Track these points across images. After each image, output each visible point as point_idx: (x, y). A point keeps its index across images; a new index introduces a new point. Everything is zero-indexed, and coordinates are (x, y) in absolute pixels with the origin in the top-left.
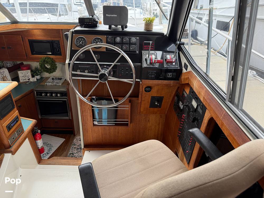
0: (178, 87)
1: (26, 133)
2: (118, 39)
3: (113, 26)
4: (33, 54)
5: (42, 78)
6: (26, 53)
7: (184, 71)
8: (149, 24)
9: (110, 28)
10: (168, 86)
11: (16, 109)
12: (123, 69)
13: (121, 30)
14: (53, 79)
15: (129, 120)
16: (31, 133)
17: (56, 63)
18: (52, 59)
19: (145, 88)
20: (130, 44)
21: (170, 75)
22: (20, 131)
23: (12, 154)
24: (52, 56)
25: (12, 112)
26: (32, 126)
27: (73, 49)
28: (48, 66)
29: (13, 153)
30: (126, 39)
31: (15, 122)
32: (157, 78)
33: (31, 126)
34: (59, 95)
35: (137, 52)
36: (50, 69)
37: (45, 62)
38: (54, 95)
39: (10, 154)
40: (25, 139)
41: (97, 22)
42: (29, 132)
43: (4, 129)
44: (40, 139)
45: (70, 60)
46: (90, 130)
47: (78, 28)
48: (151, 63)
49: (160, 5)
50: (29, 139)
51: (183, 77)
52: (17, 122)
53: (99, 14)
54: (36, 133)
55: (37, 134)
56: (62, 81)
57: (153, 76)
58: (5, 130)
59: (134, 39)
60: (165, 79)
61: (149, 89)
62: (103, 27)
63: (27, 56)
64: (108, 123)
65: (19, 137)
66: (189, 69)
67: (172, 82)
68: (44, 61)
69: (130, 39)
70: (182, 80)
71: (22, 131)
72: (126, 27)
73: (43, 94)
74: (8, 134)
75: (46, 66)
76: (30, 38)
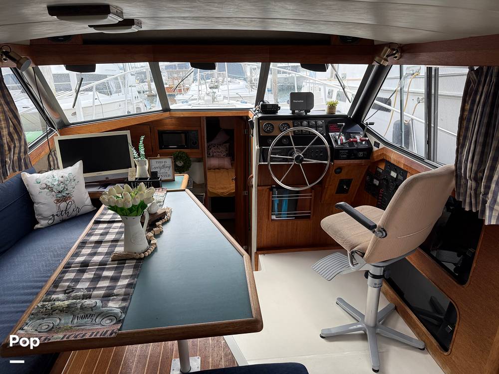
0: (369, 166)
2: (305, 123)
3: (297, 111)
4: (161, 148)
7: (375, 149)
8: (332, 107)
9: (293, 112)
10: (359, 165)
12: (312, 152)
13: (304, 114)
15: (312, 211)
18: (187, 154)
19: (336, 169)
21: (361, 154)
24: (186, 151)
27: (261, 135)
30: (312, 122)
32: (348, 158)
35: (325, 135)
36: (182, 167)
41: (279, 108)
46: (265, 228)
48: (342, 144)
49: (345, 89)
51: (375, 155)
57: (344, 156)
59: (319, 122)
60: (357, 158)
61: (339, 170)
62: (286, 112)
64: (287, 217)
66: (382, 146)
67: (363, 161)
69: (316, 122)
70: (375, 158)
72: (310, 111)
75: (178, 163)
76: (161, 129)
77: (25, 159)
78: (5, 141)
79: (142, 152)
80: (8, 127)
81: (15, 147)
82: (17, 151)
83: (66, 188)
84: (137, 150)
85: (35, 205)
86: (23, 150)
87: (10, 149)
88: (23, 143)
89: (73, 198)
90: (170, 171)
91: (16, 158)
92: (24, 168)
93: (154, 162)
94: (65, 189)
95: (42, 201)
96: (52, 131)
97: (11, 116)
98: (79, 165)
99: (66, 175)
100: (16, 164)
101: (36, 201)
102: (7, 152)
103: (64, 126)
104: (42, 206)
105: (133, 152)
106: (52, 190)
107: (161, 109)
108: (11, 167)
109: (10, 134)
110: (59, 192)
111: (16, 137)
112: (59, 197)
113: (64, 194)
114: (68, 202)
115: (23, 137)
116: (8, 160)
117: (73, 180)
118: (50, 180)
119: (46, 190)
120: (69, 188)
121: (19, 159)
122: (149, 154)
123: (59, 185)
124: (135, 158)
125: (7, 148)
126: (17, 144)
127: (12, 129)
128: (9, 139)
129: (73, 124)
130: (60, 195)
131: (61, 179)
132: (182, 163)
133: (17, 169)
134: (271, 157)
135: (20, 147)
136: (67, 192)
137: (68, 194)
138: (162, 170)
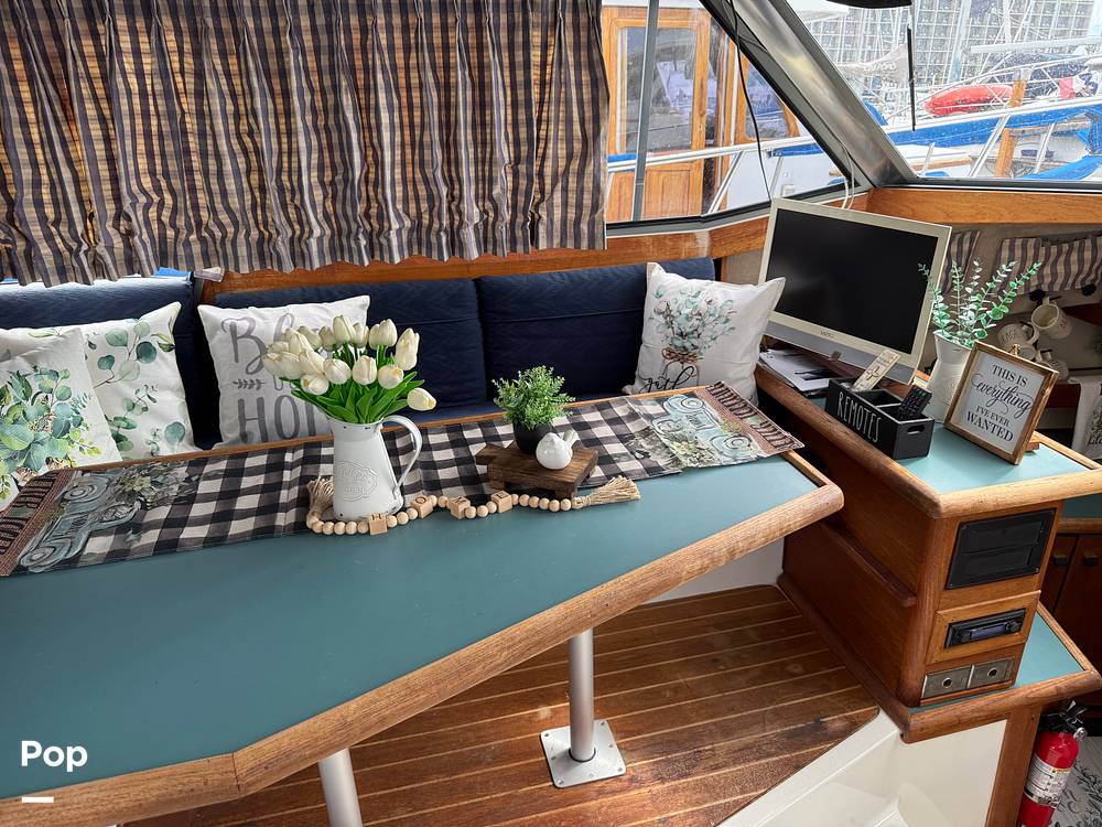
1: (1012, 698)
11: (1037, 579)
16: (1037, 716)
22: (993, 673)
23: (902, 736)
25: (1012, 584)
26: (1063, 691)
29: (909, 735)
31: (999, 629)
33: (1058, 689)
39: (895, 731)
40: (992, 717)
42: (1029, 705)
43: (936, 630)
44: (1061, 764)
50: (1009, 731)
52: (1007, 632)
54: (1061, 730)
55: (1062, 735)
58: (938, 635)
65: (976, 694)
71: (1007, 681)
74: (938, 655)
77: (591, 225)
78: (547, 169)
81: (564, 188)
83: (700, 330)
88: (588, 184)
89: (699, 363)
90: (1018, 422)
93: (989, 363)
94: (696, 334)
99: (720, 301)
106: (670, 325)
109: (569, 157)
110: (681, 335)
112: (676, 347)
113: (688, 345)
114: (686, 365)
117: (723, 319)
118: (682, 299)
119: (661, 318)
120: (706, 334)
121: (576, 220)
123: (688, 318)
125: (548, 187)
129: (925, 181)
130: (678, 343)
131: (703, 307)
136: (695, 342)
137: (696, 348)
138: (999, 408)
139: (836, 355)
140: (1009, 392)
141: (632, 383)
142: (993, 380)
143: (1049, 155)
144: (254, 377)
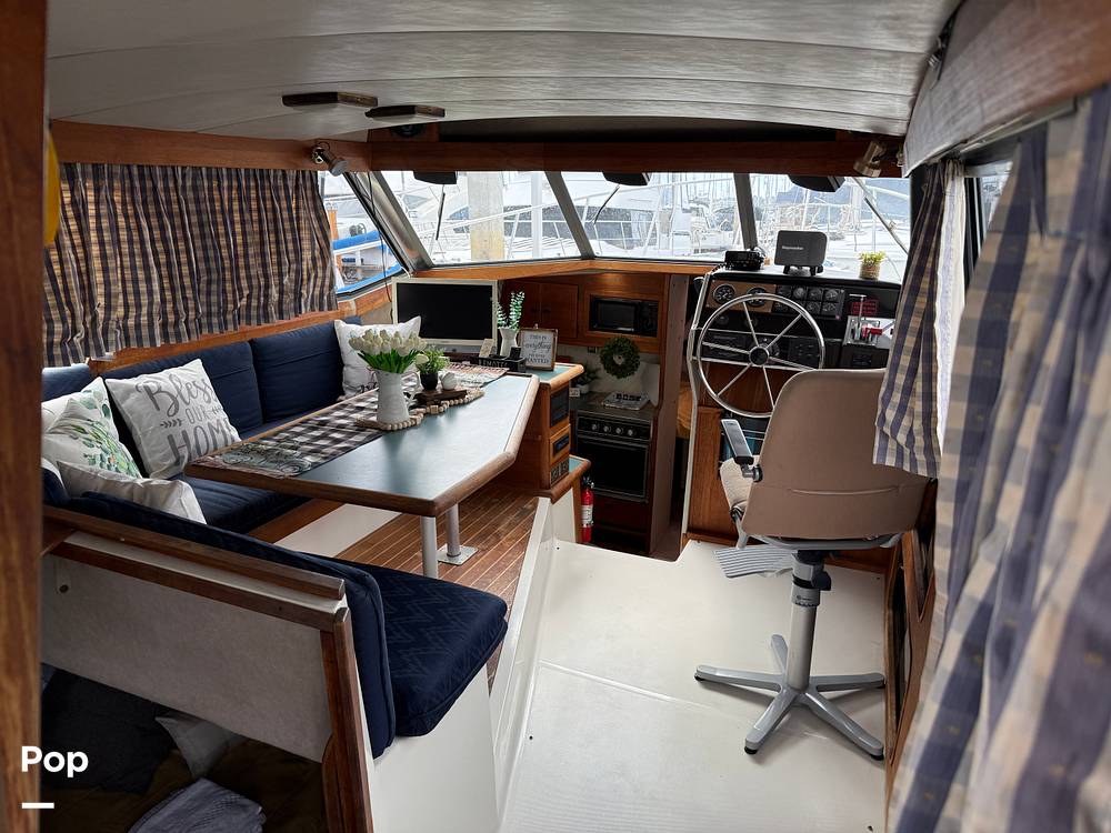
1: (571, 478)
2: (800, 291)
3: (793, 268)
4: (591, 329)
5: (590, 393)
6: (578, 327)
8: (870, 265)
9: (787, 270)
11: (569, 419)
12: (800, 349)
13: (809, 275)
14: (619, 396)
16: (579, 484)
17: (640, 354)
18: (633, 342)
20: (824, 300)
22: (564, 467)
23: (551, 501)
24: (633, 337)
25: (564, 422)
26: (582, 469)
27: (708, 304)
28: (619, 360)
29: (554, 499)
30: (817, 292)
31: (564, 443)
34: (630, 432)
35: (838, 317)
36: (623, 367)
37: (616, 348)
38: (618, 431)
39: (548, 501)
40: (569, 487)
41: (761, 260)
42: (576, 479)
43: (550, 448)
44: (588, 505)
45: (701, 325)
47: (722, 270)
48: (861, 338)
49: (894, 231)
50: (574, 493)
52: (564, 447)
53: (767, 247)
54: (586, 487)
55: (587, 490)
56: (642, 402)
58: (551, 450)
59: (833, 293)
62: (772, 269)
63: (578, 332)
65: (562, 478)
68: (615, 346)
69: (825, 292)
71: (568, 470)
72: (821, 270)
73: (594, 427)
74: (553, 460)
75: (616, 358)
76: (595, 294)
77: (329, 296)
78: (305, 267)
79: (514, 315)
80: (313, 250)
81: (316, 277)
82: (319, 282)
84: (506, 311)
85: (345, 368)
86: (327, 282)
87: (309, 279)
88: (328, 273)
90: (548, 355)
91: (317, 292)
92: (326, 307)
93: (527, 335)
95: (353, 363)
96: (403, 272)
97: (320, 235)
98: (415, 323)
100: (317, 301)
101: (345, 362)
102: (305, 282)
103: (424, 266)
104: (352, 370)
105: (497, 316)
107: (580, 254)
108: (309, 303)
109: (314, 259)
111: (320, 263)
115: (329, 265)
116: (304, 292)
121: (322, 294)
122: (525, 323)
124: (499, 325)
125: (305, 277)
126: (320, 274)
127: (317, 253)
128: (310, 265)
129: (438, 266)
132: (623, 360)
133: (317, 309)
134: (703, 346)
135: (324, 278)
138: (538, 351)
139: (454, 350)
140: (540, 344)
141: (344, 394)
142: (532, 341)
143: (362, 260)
144: (175, 418)
